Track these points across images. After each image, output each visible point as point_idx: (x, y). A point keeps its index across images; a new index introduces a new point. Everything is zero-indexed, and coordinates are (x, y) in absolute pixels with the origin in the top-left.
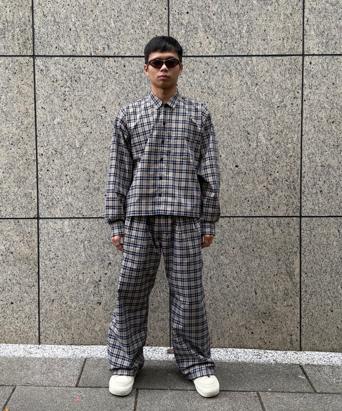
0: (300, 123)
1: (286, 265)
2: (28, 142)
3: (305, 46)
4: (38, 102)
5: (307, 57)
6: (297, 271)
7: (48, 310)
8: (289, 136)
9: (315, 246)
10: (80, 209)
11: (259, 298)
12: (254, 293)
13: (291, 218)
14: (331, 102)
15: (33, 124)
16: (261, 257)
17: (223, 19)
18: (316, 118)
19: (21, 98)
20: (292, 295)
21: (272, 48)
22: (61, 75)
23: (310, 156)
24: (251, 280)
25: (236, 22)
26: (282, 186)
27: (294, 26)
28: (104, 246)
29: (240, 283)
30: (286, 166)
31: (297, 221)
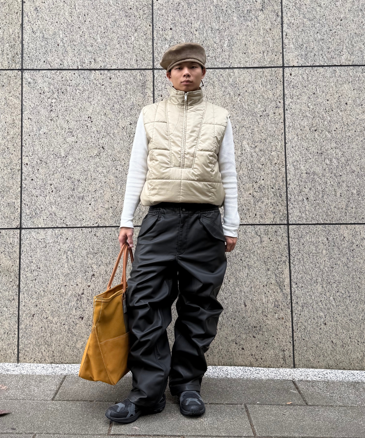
0: (283, 131)
1: (275, 275)
2: (13, 152)
3: (284, 58)
4: (25, 113)
5: (287, 68)
6: (287, 281)
7: (28, 325)
8: (272, 144)
9: (304, 255)
10: (64, 219)
11: (249, 311)
12: (243, 306)
13: (279, 226)
14: (313, 111)
15: (19, 134)
16: (249, 267)
17: (205, 34)
18: (299, 126)
19: (8, 109)
20: (283, 307)
21: (253, 61)
22: (48, 87)
23: (295, 164)
24: (240, 292)
25: (217, 37)
26: (268, 194)
27: (273, 40)
28: (87, 257)
29: (229, 294)
30: (271, 173)
31: (284, 228)
